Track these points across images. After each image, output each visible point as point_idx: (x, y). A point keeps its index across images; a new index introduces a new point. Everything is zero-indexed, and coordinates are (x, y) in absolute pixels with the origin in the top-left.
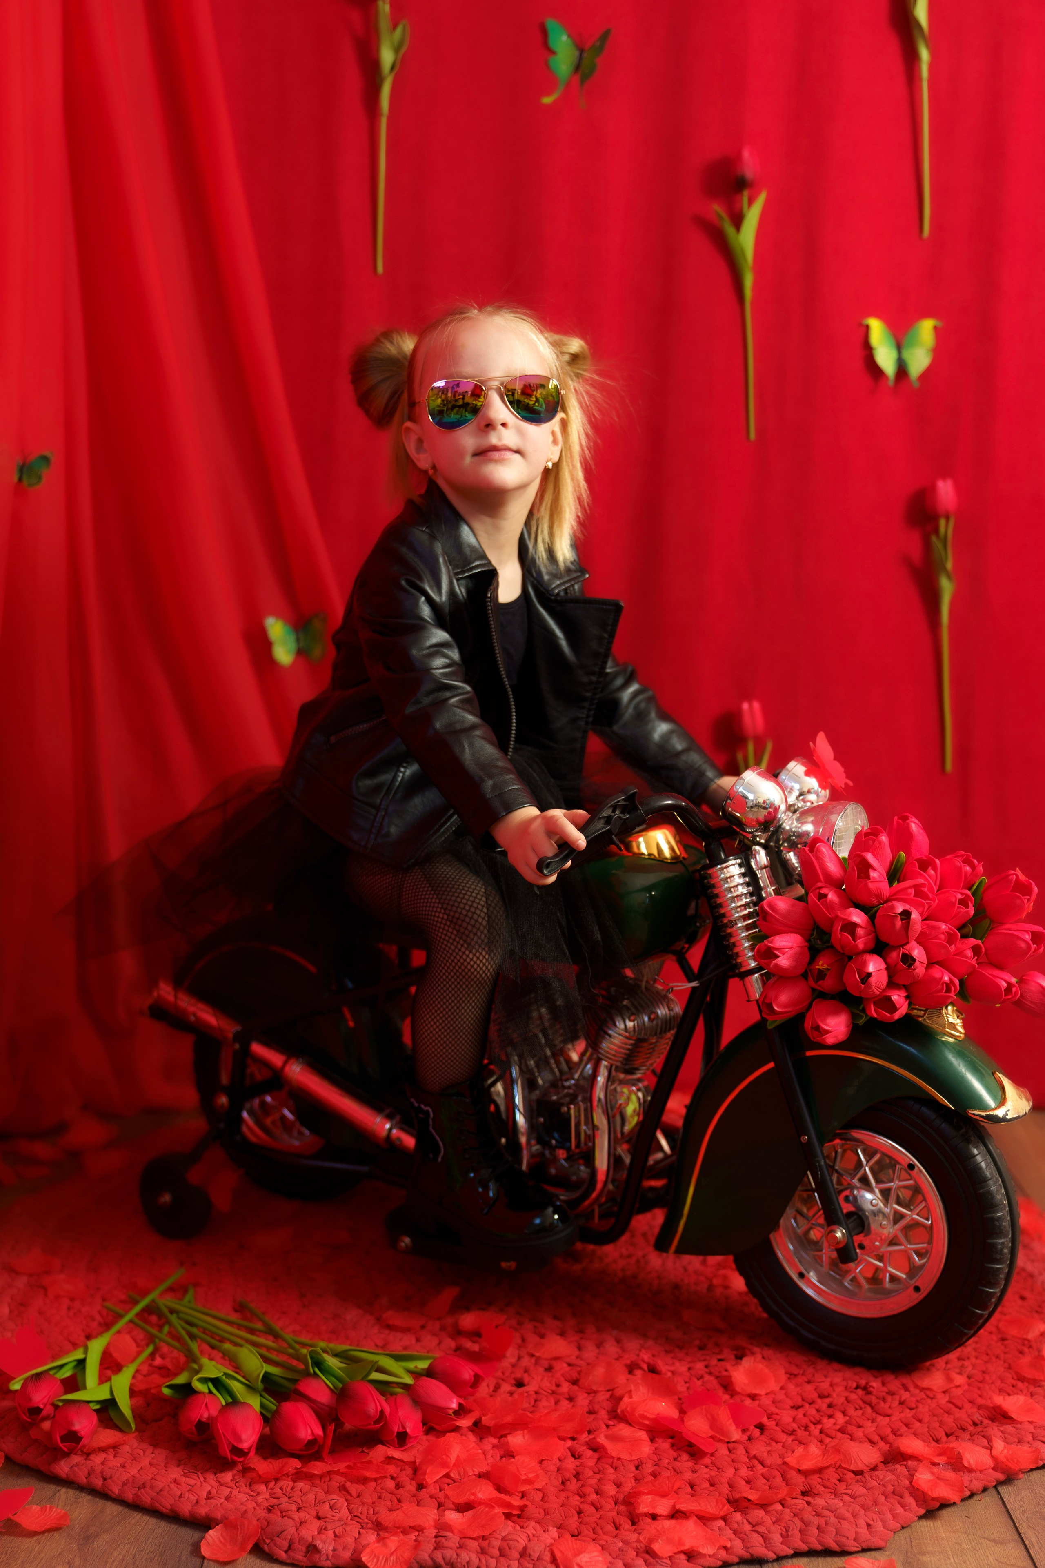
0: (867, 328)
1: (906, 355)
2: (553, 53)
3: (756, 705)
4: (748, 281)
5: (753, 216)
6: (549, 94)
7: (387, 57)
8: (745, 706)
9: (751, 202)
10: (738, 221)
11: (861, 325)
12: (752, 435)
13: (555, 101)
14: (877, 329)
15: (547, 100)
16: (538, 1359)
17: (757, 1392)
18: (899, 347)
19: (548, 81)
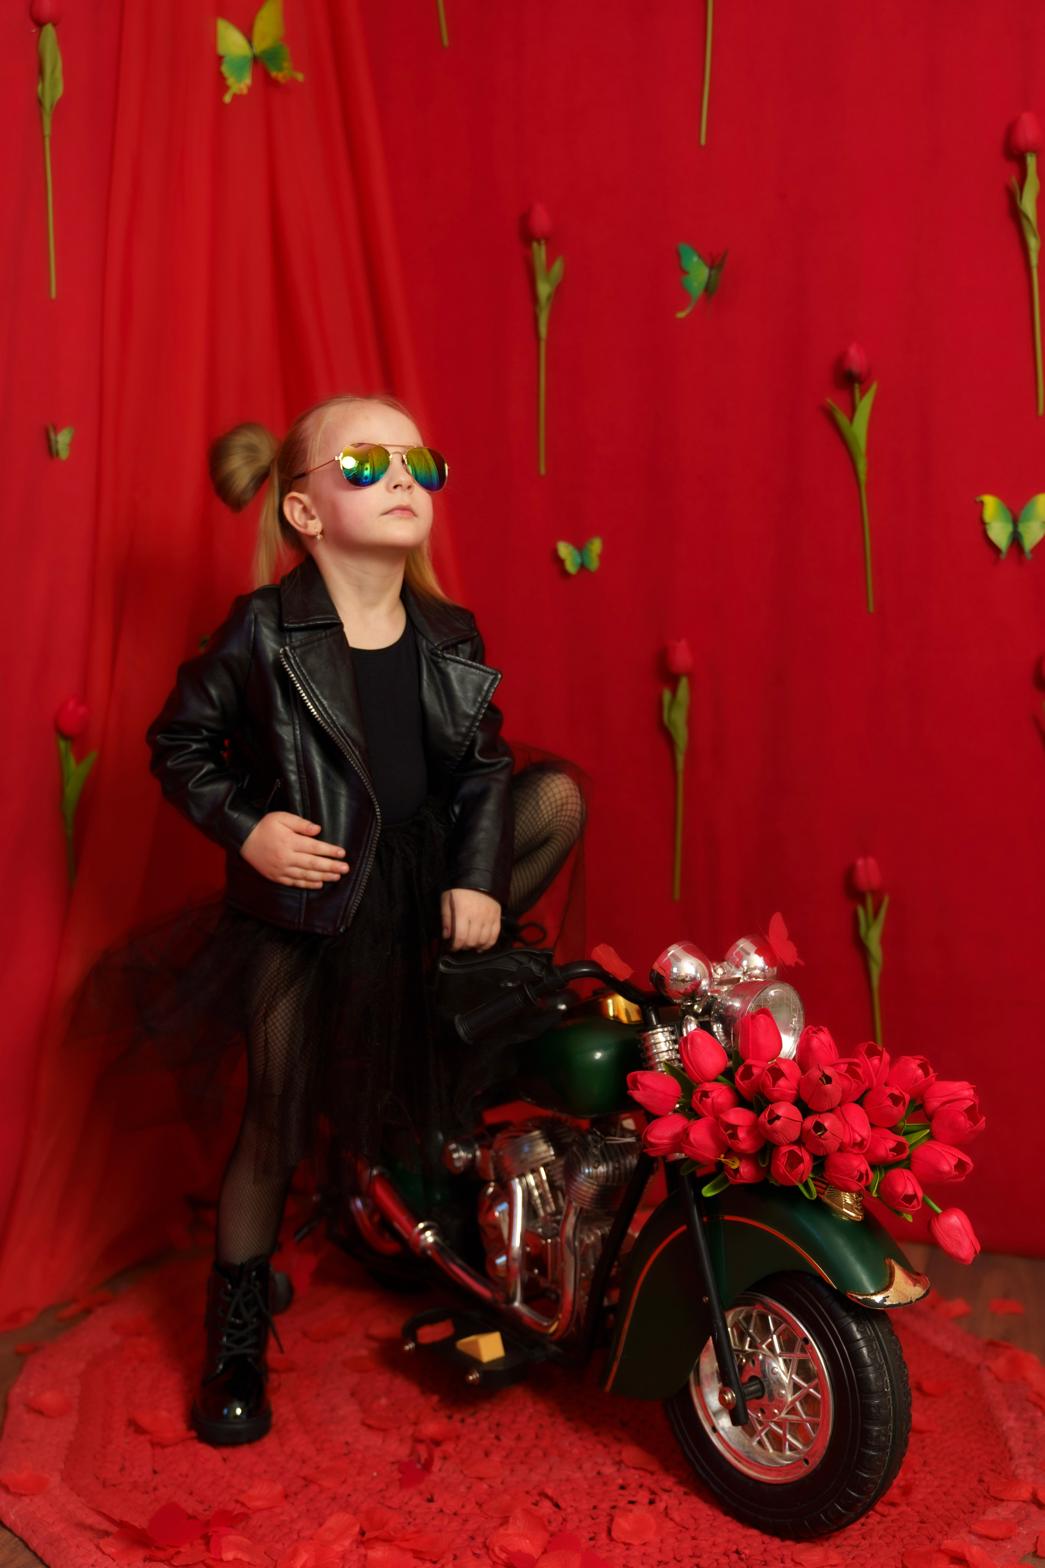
0: (982, 503)
1: (1022, 528)
2: (686, 273)
3: (872, 861)
4: (862, 466)
5: (865, 406)
6: (682, 309)
7: (544, 290)
8: (860, 862)
9: (863, 393)
10: (851, 412)
11: (975, 502)
12: (871, 608)
13: (688, 315)
14: (991, 505)
15: (681, 315)
16: (466, 1476)
17: (631, 1542)
18: (1015, 522)
19: (683, 297)
